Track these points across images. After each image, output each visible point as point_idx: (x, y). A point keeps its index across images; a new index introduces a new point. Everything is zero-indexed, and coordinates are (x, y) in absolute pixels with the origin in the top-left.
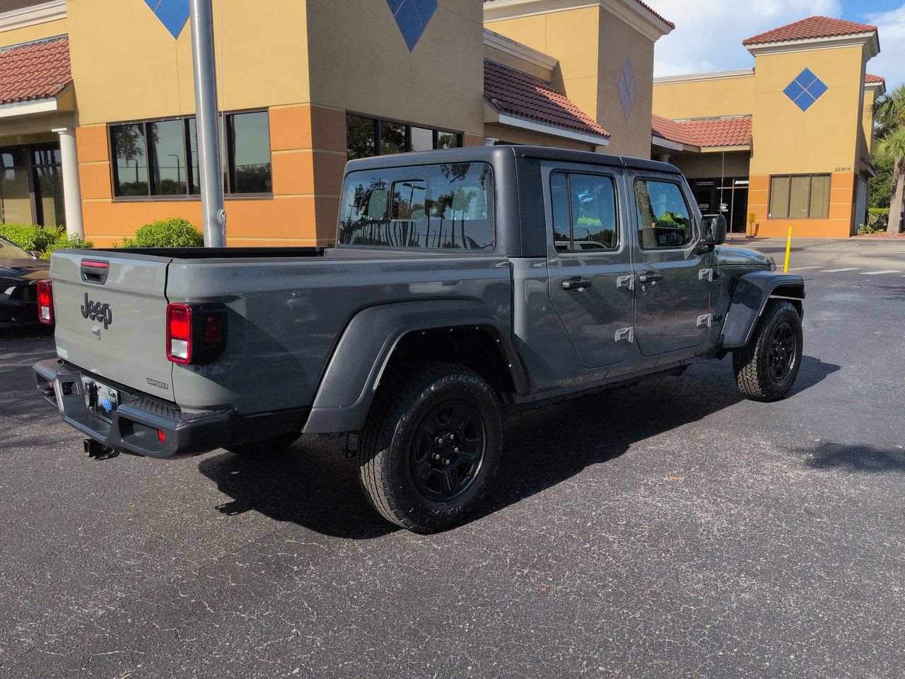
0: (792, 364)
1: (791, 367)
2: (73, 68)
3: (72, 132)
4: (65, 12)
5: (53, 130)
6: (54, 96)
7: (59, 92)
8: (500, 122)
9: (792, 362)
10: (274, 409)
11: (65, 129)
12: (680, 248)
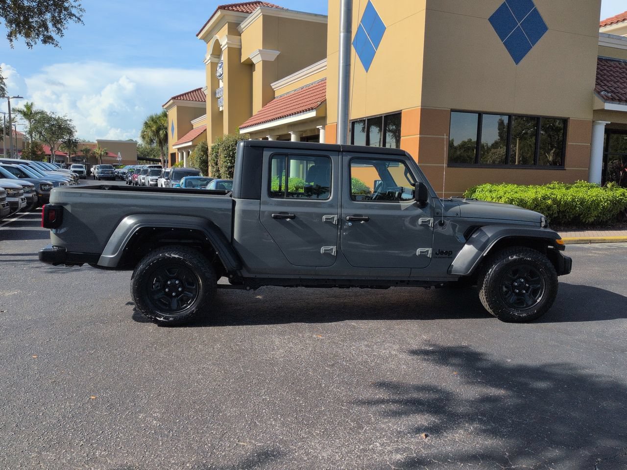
0: (540, 299)
1: (538, 301)
2: (327, 94)
3: (324, 128)
4: (326, 66)
5: (318, 127)
6: (315, 109)
7: (318, 107)
8: (605, 109)
9: (540, 296)
10: (85, 252)
11: (321, 126)
12: (399, 202)
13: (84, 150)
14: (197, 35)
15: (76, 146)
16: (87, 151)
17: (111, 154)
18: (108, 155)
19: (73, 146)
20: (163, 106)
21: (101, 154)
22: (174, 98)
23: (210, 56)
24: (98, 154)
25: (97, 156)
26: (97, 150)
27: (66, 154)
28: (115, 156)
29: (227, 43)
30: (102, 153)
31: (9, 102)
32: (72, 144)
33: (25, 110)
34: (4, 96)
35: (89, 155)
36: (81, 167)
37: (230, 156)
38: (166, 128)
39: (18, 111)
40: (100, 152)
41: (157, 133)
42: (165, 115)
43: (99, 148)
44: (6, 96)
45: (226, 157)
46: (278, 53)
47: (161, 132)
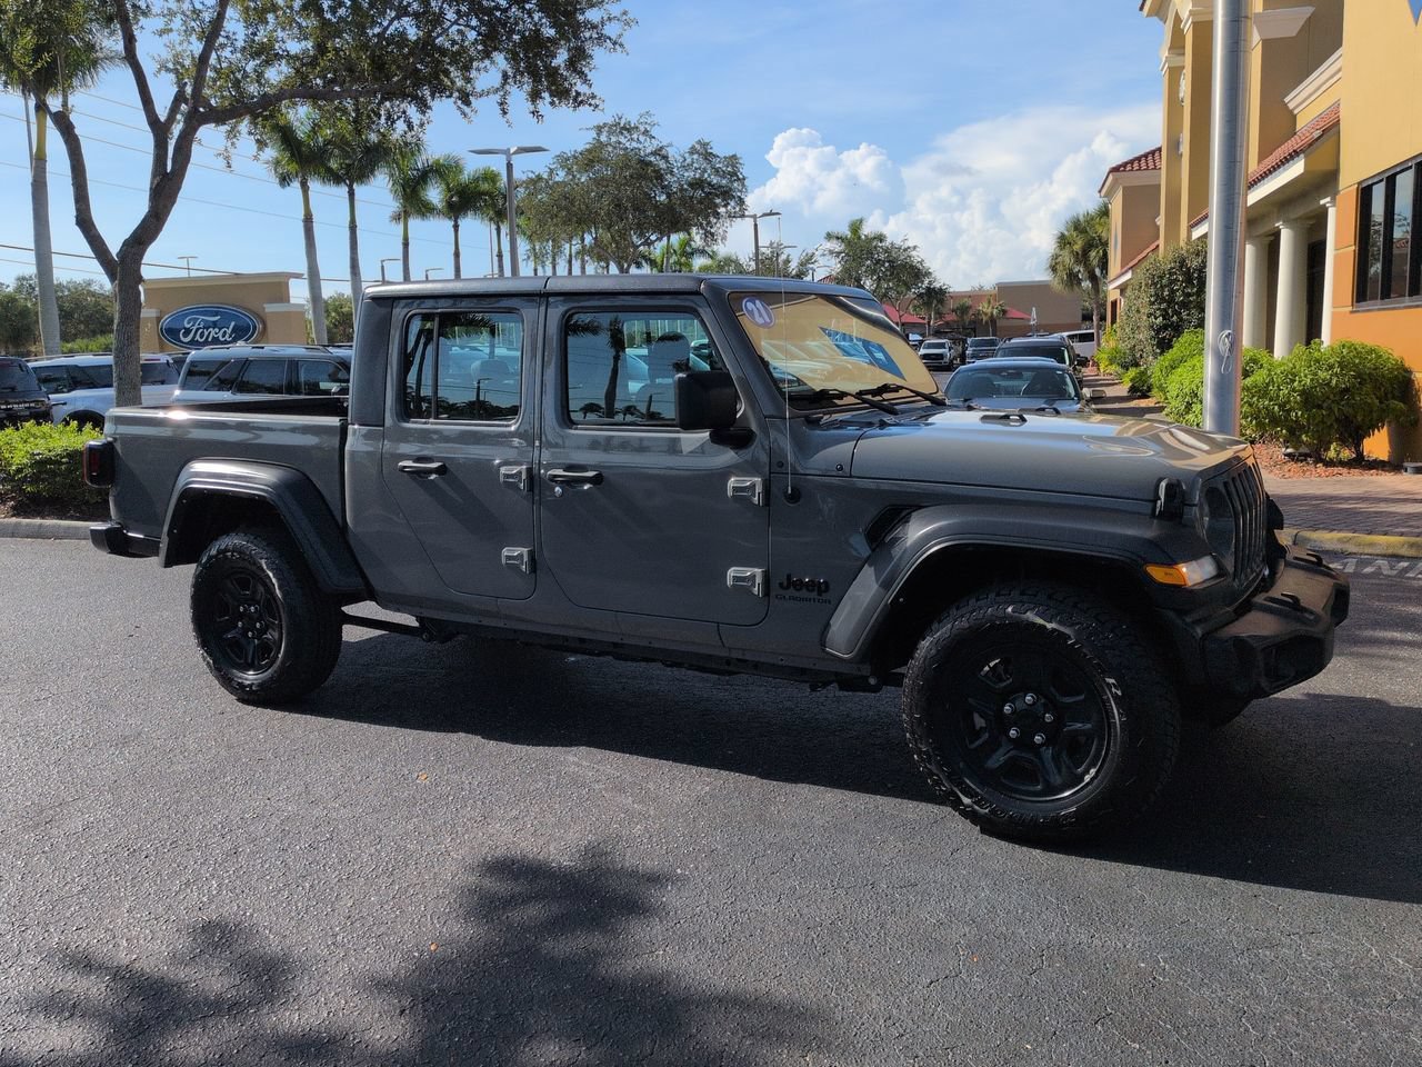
0: (1092, 772)
3: (1334, 202)
6: (1302, 152)
9: (1093, 764)
11: (1329, 199)
13: (958, 308)
14: (1141, 8)
15: (941, 302)
16: (964, 310)
17: (1013, 313)
18: (1008, 316)
19: (935, 302)
20: (1100, 192)
21: (992, 313)
22: (1115, 170)
23: (1167, 54)
24: (986, 314)
25: (985, 319)
26: (985, 308)
27: (924, 318)
28: (1027, 317)
29: (1192, 13)
30: (995, 311)
31: (756, 225)
32: (935, 296)
33: (849, 234)
34: (743, 216)
35: (967, 318)
36: (942, 346)
37: (1163, 300)
38: (1106, 244)
39: (838, 238)
40: (989, 310)
41: (1082, 258)
42: (1105, 212)
43: (989, 302)
44: (747, 213)
45: (1153, 303)
46: (1308, 11)
47: (1093, 254)
